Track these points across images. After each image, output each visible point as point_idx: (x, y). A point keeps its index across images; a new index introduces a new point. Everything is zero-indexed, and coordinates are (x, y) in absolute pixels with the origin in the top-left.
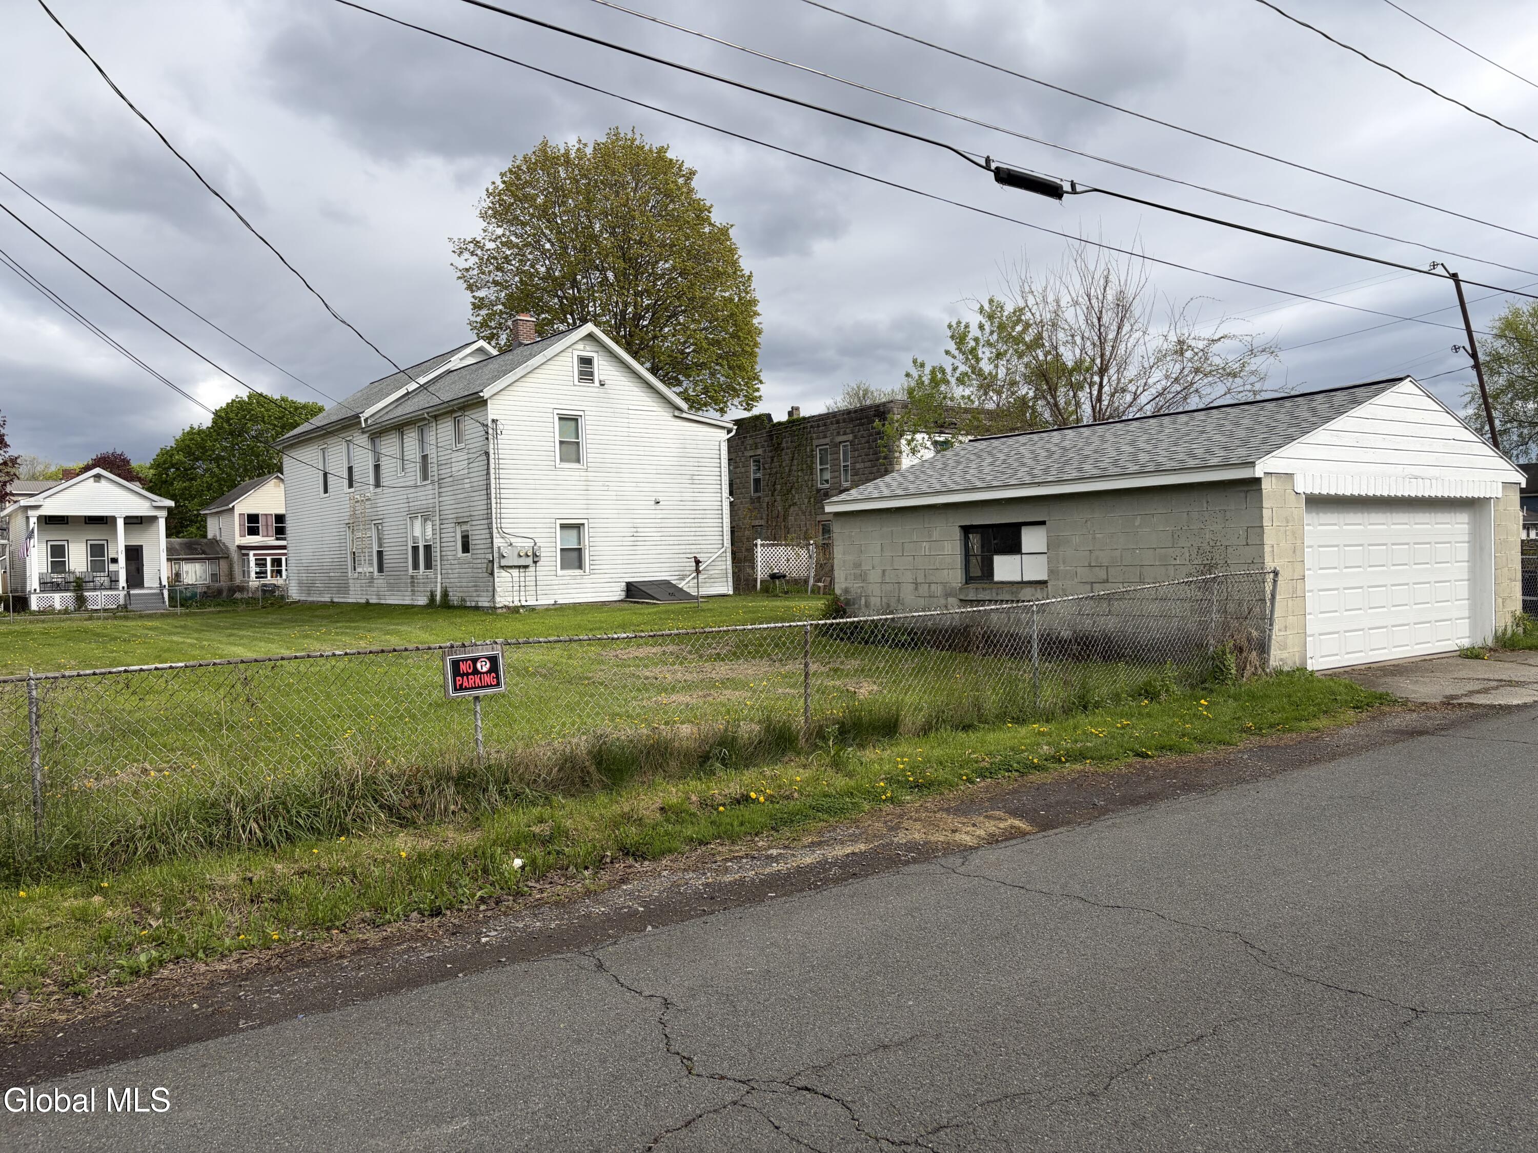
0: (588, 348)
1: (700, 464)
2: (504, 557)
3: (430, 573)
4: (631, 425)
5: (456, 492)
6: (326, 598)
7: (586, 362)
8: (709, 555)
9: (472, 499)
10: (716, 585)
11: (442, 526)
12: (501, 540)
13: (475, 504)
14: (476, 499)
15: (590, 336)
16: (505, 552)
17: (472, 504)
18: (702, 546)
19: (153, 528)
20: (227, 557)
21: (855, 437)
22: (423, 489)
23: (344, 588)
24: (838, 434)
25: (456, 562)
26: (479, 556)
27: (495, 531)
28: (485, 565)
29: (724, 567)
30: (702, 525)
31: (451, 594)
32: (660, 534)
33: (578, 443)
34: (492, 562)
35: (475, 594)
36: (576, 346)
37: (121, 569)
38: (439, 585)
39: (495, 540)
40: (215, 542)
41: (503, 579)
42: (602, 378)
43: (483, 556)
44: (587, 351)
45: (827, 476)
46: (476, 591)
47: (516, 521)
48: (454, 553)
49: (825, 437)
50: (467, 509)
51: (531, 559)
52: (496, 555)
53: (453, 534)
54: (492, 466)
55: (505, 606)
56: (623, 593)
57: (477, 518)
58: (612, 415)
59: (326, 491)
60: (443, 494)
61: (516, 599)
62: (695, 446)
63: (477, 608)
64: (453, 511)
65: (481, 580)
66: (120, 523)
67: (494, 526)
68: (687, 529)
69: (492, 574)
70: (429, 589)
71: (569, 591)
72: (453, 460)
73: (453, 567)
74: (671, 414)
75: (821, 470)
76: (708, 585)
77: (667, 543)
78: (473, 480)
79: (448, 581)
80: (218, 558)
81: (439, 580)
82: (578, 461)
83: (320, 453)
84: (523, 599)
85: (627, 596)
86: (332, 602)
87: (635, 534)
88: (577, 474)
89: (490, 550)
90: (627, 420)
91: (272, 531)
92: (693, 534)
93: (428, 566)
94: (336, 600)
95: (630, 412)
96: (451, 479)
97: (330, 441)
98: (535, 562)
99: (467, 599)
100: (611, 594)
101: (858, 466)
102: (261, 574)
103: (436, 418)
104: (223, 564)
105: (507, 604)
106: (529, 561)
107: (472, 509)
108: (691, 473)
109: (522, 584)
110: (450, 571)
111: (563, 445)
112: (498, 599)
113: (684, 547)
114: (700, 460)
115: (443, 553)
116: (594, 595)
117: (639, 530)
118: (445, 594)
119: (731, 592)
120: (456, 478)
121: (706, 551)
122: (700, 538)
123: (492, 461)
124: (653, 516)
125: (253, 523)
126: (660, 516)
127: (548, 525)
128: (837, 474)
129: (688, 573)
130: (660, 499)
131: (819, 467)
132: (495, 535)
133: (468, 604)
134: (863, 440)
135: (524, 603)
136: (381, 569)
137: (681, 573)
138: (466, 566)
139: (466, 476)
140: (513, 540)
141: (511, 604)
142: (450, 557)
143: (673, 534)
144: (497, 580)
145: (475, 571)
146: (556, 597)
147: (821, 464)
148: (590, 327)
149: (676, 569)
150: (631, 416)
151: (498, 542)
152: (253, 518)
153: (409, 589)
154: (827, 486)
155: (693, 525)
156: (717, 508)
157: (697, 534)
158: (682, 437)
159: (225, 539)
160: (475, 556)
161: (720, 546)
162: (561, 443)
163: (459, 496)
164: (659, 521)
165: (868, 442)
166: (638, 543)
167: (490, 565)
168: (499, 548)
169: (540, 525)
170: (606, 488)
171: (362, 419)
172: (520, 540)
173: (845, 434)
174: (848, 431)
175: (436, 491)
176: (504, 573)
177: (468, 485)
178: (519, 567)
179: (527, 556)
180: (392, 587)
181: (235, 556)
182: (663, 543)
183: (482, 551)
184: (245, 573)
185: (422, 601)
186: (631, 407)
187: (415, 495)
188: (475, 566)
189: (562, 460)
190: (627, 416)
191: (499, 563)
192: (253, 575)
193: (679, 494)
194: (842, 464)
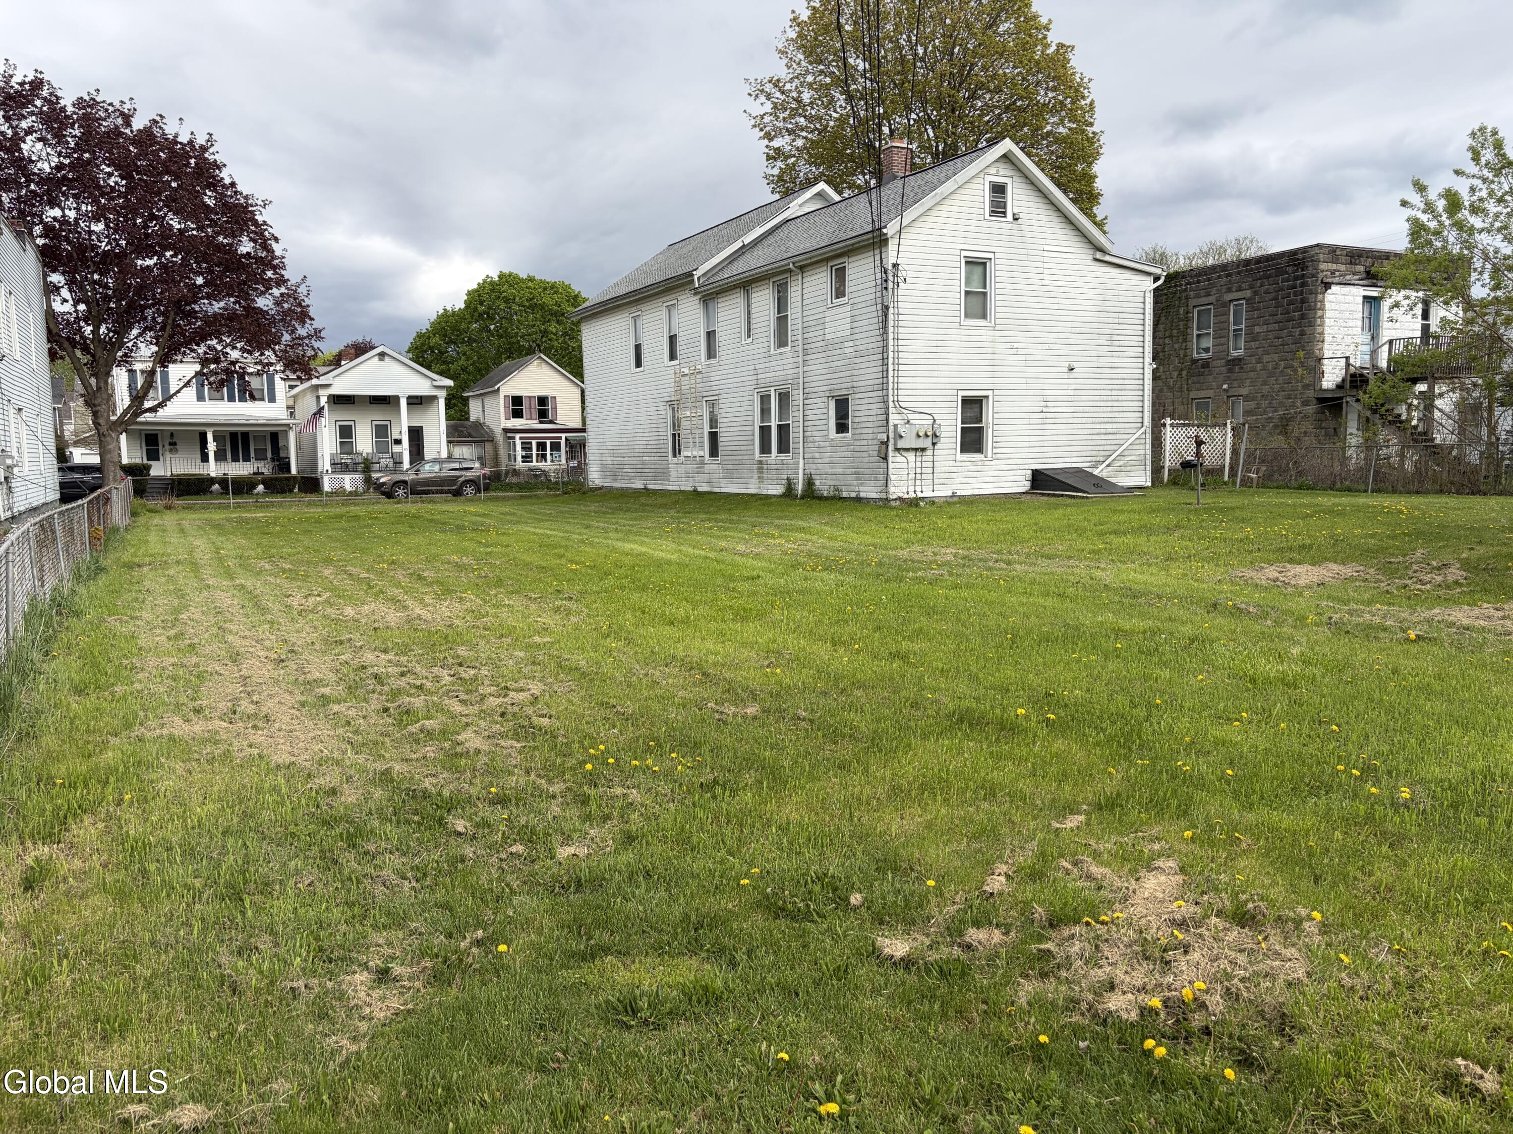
0: (1002, 172)
1: (1121, 321)
2: (901, 437)
3: (783, 456)
4: (1046, 271)
5: (830, 359)
6: (638, 485)
7: (999, 190)
8: (1126, 437)
9: (856, 366)
10: (1132, 474)
11: (807, 402)
12: (898, 417)
13: (861, 372)
14: (863, 365)
15: (1006, 158)
16: (901, 430)
17: (856, 373)
18: (1119, 426)
19: (433, 408)
20: (492, 440)
21: (1256, 293)
22: (779, 357)
23: (664, 474)
24: (1229, 290)
25: (827, 444)
26: (865, 437)
27: (891, 404)
28: (877, 448)
29: (1142, 452)
30: (1120, 398)
31: (817, 483)
32: (1072, 409)
33: (985, 294)
34: (886, 443)
35: (855, 483)
36: (988, 171)
37: (404, 449)
38: (801, 472)
39: (891, 417)
40: (478, 425)
41: (897, 462)
42: (1016, 210)
43: (871, 436)
44: (1002, 175)
45: (1208, 343)
46: (858, 479)
47: (914, 392)
48: (825, 433)
49: (1208, 295)
50: (848, 379)
51: (929, 441)
52: (891, 435)
53: (825, 411)
54: (891, 323)
55: (900, 498)
56: (1028, 484)
57: (863, 389)
58: (1025, 257)
59: (638, 364)
60: (809, 363)
61: (911, 489)
62: (1116, 298)
63: (858, 499)
64: (825, 383)
65: (866, 466)
66: (403, 403)
67: (891, 399)
68: (1102, 404)
69: (885, 458)
70: (785, 476)
71: (970, 480)
72: (827, 319)
73: (822, 450)
74: (1091, 257)
75: (1198, 336)
76: (1123, 474)
77: (1080, 420)
78: (858, 343)
79: (814, 466)
80: (483, 441)
81: (801, 465)
82: (984, 316)
83: (631, 322)
84: (918, 489)
85: (1033, 487)
86: (646, 489)
87: (1045, 410)
88: (983, 333)
89: (884, 429)
90: (1040, 265)
91: (535, 414)
92: (1109, 409)
93: (784, 447)
94: (650, 487)
95: (1046, 254)
96: (824, 343)
97: (645, 307)
98: (934, 444)
99: (843, 488)
100: (1014, 484)
101: (1257, 329)
102: (527, 458)
103: (802, 268)
104: (488, 446)
105: (901, 495)
106: (927, 443)
107: (856, 378)
108: (1109, 332)
109: (918, 471)
110: (817, 455)
111: (969, 297)
112: (892, 489)
113: (1098, 426)
114: (1121, 315)
115: (807, 434)
116: (995, 485)
117: (1049, 404)
118: (809, 483)
119: (1149, 484)
120: (831, 342)
121: (1122, 431)
122: (1117, 415)
123: (891, 317)
124: (1065, 387)
125: (517, 406)
126: (1073, 387)
127: (949, 398)
128: (1223, 340)
129: (1102, 459)
130: (1075, 365)
131: (1195, 332)
132: (892, 410)
133: (845, 494)
134: (1268, 297)
135: (920, 495)
136: (714, 451)
137: (1094, 459)
138: (844, 449)
139: (848, 338)
140: (911, 417)
141: (906, 496)
142: (817, 439)
143: (1086, 409)
144: (891, 465)
145: (858, 454)
146: (954, 487)
147: (1198, 329)
148: (1007, 145)
149: (1088, 453)
150: (1046, 259)
151: (894, 418)
152: (517, 400)
153: (756, 476)
154: (1205, 355)
155: (1110, 398)
156: (1137, 376)
157: (1115, 409)
158: (1102, 286)
159: (490, 422)
160: (856, 437)
161: (1139, 425)
162: (967, 293)
163: (835, 364)
164: (1072, 393)
165: (1276, 299)
166: (1048, 421)
167: (884, 447)
168: (895, 426)
169: (941, 398)
170: (1014, 351)
171: (696, 277)
172: (917, 416)
173: (1239, 289)
174: (1243, 285)
175: (800, 359)
176: (899, 458)
177: (851, 350)
178: (916, 450)
179: (927, 436)
180: (729, 474)
181: (500, 438)
182: (1076, 420)
183: (871, 431)
184: (512, 457)
185: (776, 490)
186: (1047, 248)
187: (767, 365)
188: (857, 449)
189: (966, 316)
190: (1041, 259)
191: (895, 444)
192: (519, 459)
193: (1095, 359)
194: (1232, 328)
